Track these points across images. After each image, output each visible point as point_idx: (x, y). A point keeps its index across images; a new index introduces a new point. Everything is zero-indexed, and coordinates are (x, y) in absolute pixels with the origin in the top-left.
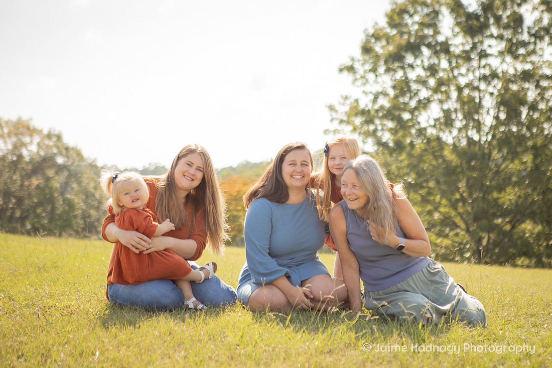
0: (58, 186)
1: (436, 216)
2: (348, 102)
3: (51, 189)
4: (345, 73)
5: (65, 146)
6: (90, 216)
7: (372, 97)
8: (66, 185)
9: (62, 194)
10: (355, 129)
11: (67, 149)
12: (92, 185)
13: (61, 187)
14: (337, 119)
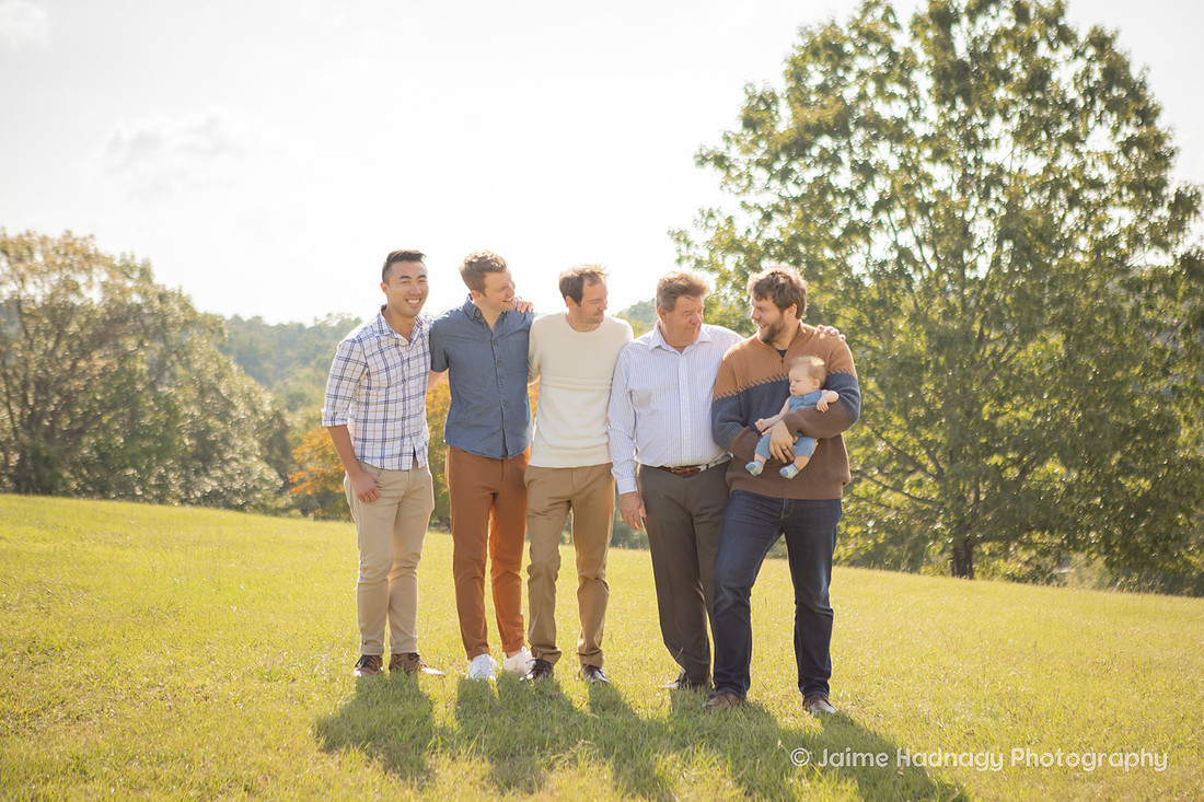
0: (145, 367)
1: (881, 447)
2: (712, 223)
3: (131, 374)
4: (710, 166)
5: (160, 290)
6: (209, 430)
7: (759, 215)
8: (159, 368)
9: (152, 386)
10: (725, 278)
11: (162, 297)
12: (213, 368)
13: (150, 373)
14: (688, 258)
